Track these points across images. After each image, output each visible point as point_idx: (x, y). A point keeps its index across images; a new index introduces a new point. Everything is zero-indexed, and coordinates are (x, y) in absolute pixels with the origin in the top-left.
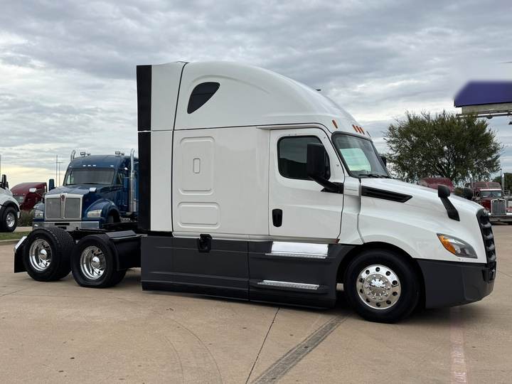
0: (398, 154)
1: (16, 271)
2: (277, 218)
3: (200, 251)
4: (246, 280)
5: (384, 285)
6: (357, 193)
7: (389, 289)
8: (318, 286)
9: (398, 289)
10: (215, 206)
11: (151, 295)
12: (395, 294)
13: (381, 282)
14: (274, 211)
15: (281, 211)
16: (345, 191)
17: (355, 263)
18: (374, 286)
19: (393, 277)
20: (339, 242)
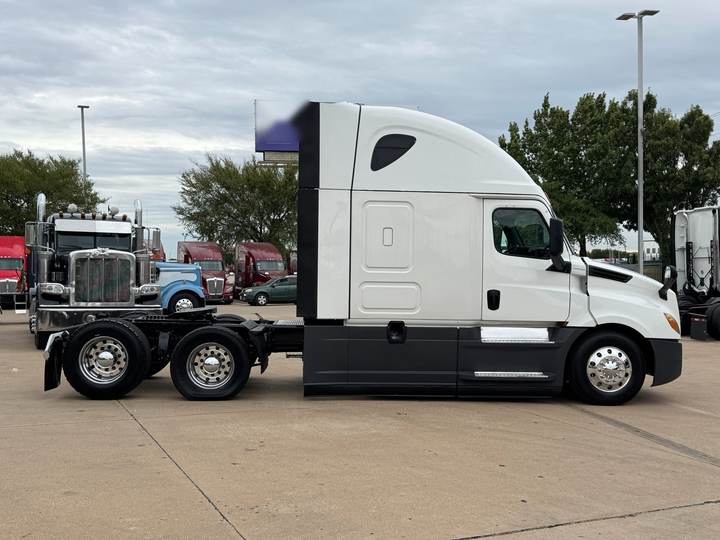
2: (494, 299)
3: (391, 342)
4: (455, 373)
5: (617, 367)
6: (584, 273)
9: (629, 370)
10: (414, 287)
12: (626, 375)
13: (615, 364)
14: (489, 293)
15: (498, 292)
16: (572, 271)
17: (583, 348)
18: (606, 369)
19: (625, 358)
20: (569, 325)
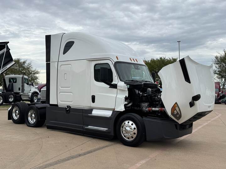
0: (220, 70)
1: (9, 119)
2: (93, 100)
3: (66, 113)
4: (82, 126)
5: (130, 130)
7: (132, 131)
8: (107, 129)
9: (136, 131)
10: (72, 94)
11: (49, 131)
12: (135, 133)
13: (129, 128)
14: (92, 96)
15: (94, 96)
16: (118, 87)
18: (127, 130)
19: (134, 126)
20: (115, 110)
